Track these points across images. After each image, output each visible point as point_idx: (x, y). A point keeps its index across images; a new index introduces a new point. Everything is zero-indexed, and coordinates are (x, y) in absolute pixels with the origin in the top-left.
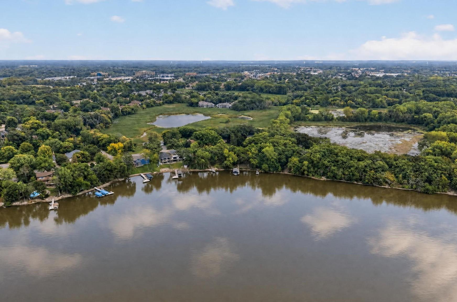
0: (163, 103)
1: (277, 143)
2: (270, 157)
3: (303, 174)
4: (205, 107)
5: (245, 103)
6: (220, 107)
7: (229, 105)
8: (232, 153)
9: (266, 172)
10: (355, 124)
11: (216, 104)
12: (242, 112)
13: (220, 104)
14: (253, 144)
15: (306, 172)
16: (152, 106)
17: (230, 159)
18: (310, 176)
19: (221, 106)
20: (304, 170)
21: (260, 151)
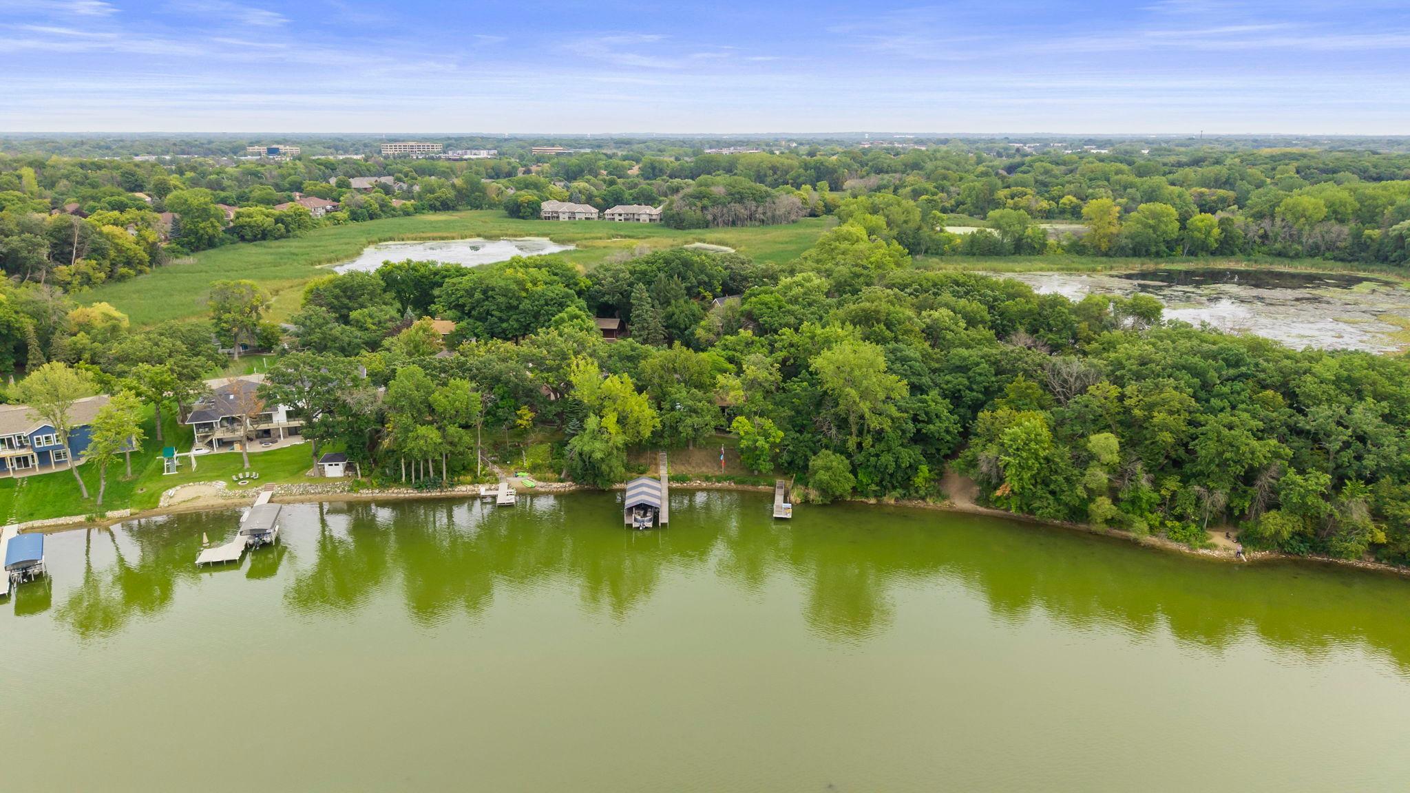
0: (418, 210)
1: (889, 326)
2: (865, 407)
3: (1079, 513)
4: (564, 218)
5: (705, 202)
6: (617, 218)
7: (647, 212)
8: (619, 385)
9: (834, 502)
10: (1137, 265)
11: (602, 209)
12: (698, 231)
13: (618, 209)
14: (746, 334)
15: (1104, 506)
16: (372, 217)
17: (610, 420)
18: (1140, 530)
19: (620, 215)
20: (1092, 494)
21: (791, 368)
